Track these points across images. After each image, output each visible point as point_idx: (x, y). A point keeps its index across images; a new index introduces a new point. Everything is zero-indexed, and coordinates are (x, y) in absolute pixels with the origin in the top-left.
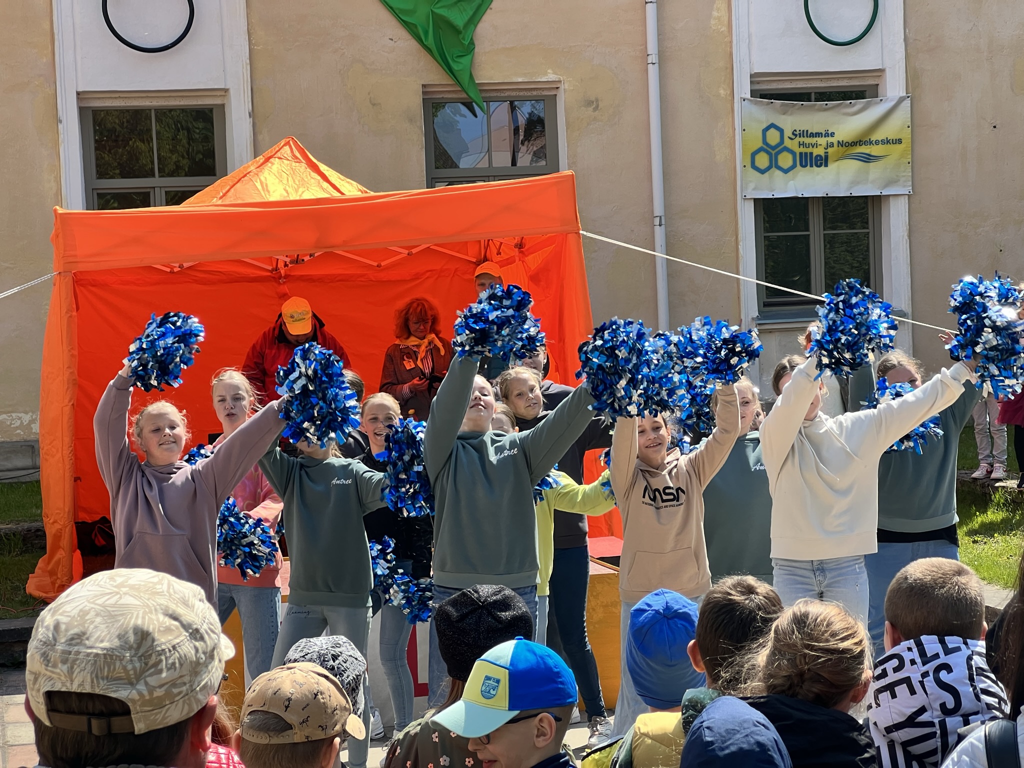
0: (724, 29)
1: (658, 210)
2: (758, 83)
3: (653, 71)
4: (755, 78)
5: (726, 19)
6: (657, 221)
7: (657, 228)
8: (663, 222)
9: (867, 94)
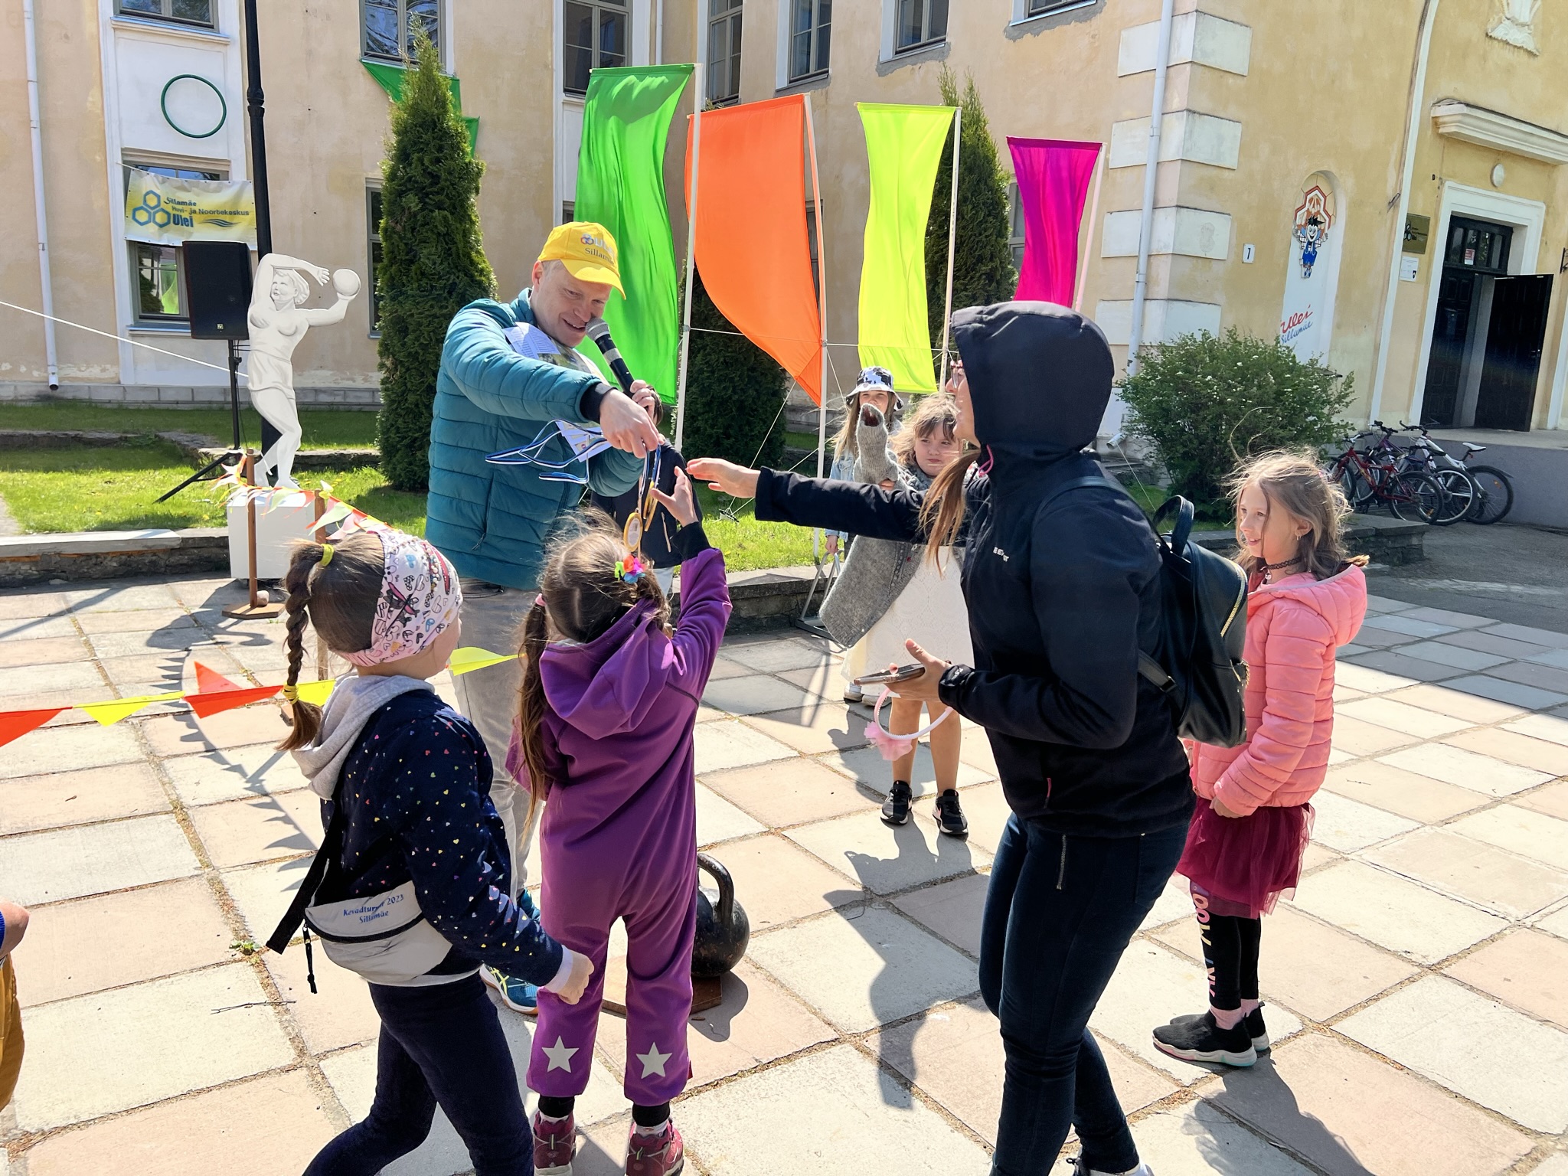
0: (99, 111)
1: (42, 237)
2: (127, 155)
3: (35, 135)
4: (125, 151)
5: (100, 106)
6: (41, 246)
7: (41, 251)
8: (46, 247)
9: (221, 177)
